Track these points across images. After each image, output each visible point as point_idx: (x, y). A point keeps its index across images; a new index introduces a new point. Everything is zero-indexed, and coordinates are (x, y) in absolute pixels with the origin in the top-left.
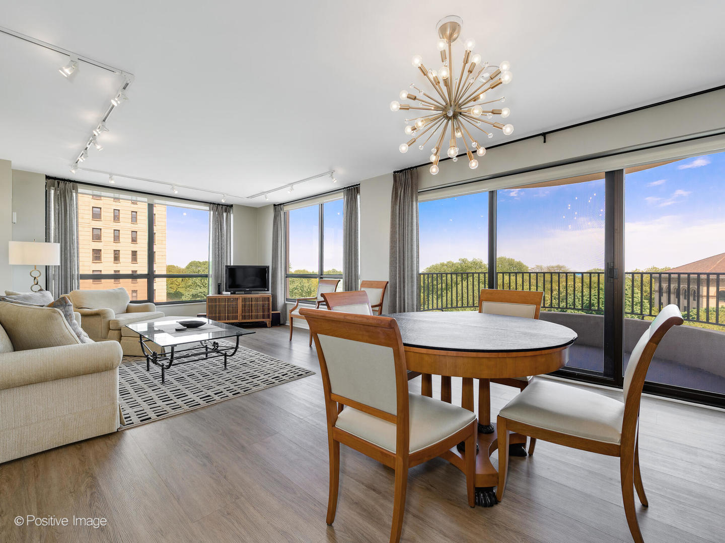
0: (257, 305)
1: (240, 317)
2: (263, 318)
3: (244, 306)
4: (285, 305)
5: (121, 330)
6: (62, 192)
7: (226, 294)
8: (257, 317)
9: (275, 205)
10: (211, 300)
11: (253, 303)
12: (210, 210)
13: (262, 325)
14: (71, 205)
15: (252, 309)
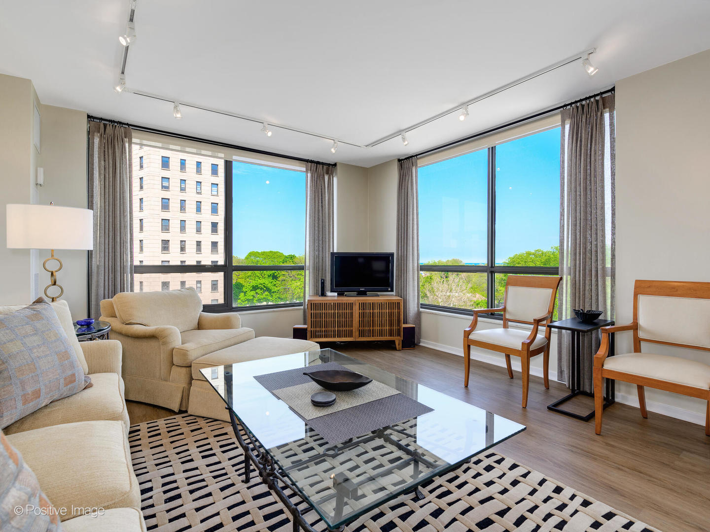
0: (381, 315)
1: (356, 333)
2: (391, 335)
3: (362, 315)
4: (419, 315)
5: (191, 366)
6: (110, 140)
7: (332, 296)
8: (381, 333)
9: (399, 160)
10: (313, 305)
11: (376, 311)
12: (307, 171)
13: (389, 346)
14: (122, 159)
15: (373, 321)
